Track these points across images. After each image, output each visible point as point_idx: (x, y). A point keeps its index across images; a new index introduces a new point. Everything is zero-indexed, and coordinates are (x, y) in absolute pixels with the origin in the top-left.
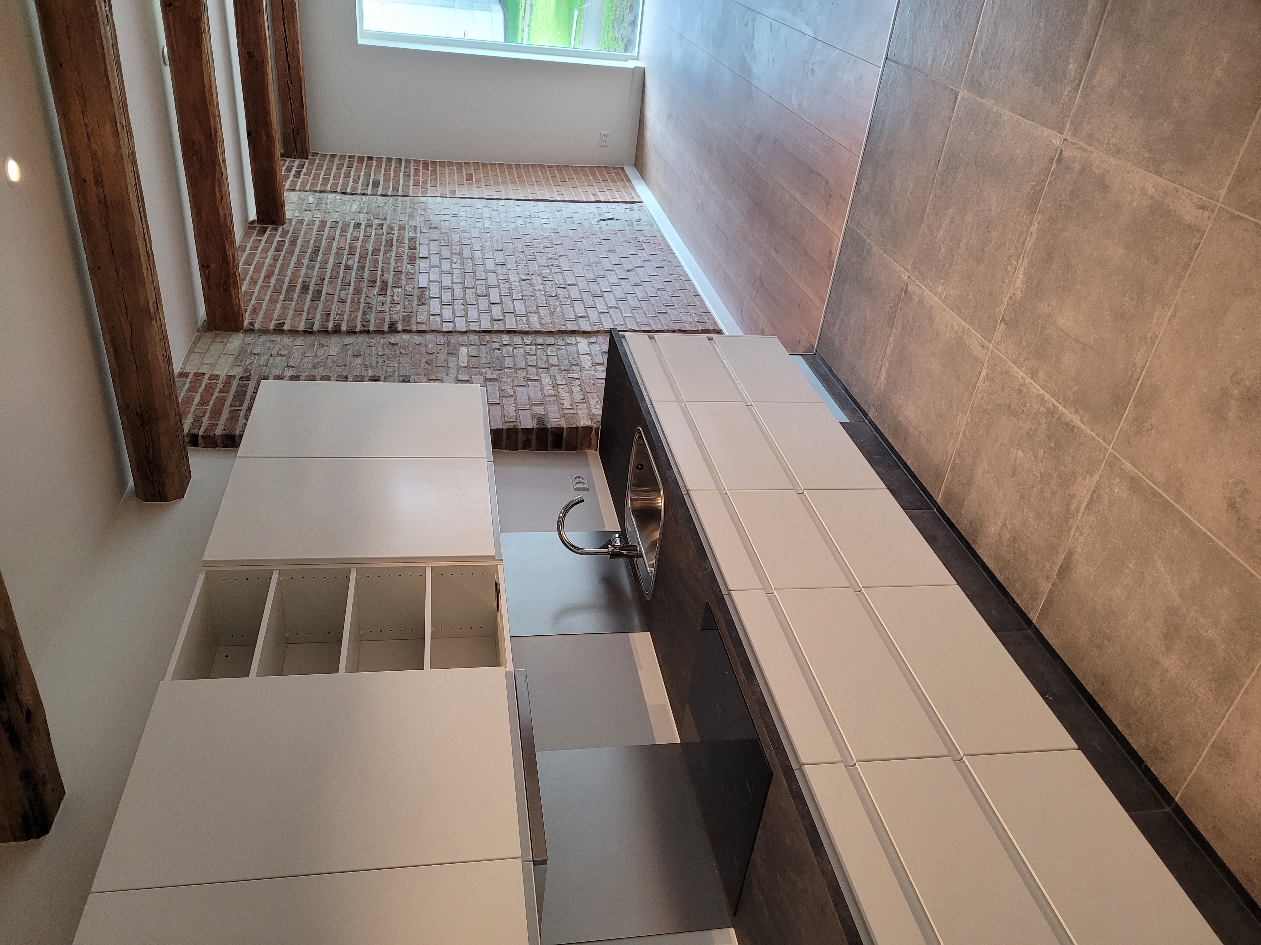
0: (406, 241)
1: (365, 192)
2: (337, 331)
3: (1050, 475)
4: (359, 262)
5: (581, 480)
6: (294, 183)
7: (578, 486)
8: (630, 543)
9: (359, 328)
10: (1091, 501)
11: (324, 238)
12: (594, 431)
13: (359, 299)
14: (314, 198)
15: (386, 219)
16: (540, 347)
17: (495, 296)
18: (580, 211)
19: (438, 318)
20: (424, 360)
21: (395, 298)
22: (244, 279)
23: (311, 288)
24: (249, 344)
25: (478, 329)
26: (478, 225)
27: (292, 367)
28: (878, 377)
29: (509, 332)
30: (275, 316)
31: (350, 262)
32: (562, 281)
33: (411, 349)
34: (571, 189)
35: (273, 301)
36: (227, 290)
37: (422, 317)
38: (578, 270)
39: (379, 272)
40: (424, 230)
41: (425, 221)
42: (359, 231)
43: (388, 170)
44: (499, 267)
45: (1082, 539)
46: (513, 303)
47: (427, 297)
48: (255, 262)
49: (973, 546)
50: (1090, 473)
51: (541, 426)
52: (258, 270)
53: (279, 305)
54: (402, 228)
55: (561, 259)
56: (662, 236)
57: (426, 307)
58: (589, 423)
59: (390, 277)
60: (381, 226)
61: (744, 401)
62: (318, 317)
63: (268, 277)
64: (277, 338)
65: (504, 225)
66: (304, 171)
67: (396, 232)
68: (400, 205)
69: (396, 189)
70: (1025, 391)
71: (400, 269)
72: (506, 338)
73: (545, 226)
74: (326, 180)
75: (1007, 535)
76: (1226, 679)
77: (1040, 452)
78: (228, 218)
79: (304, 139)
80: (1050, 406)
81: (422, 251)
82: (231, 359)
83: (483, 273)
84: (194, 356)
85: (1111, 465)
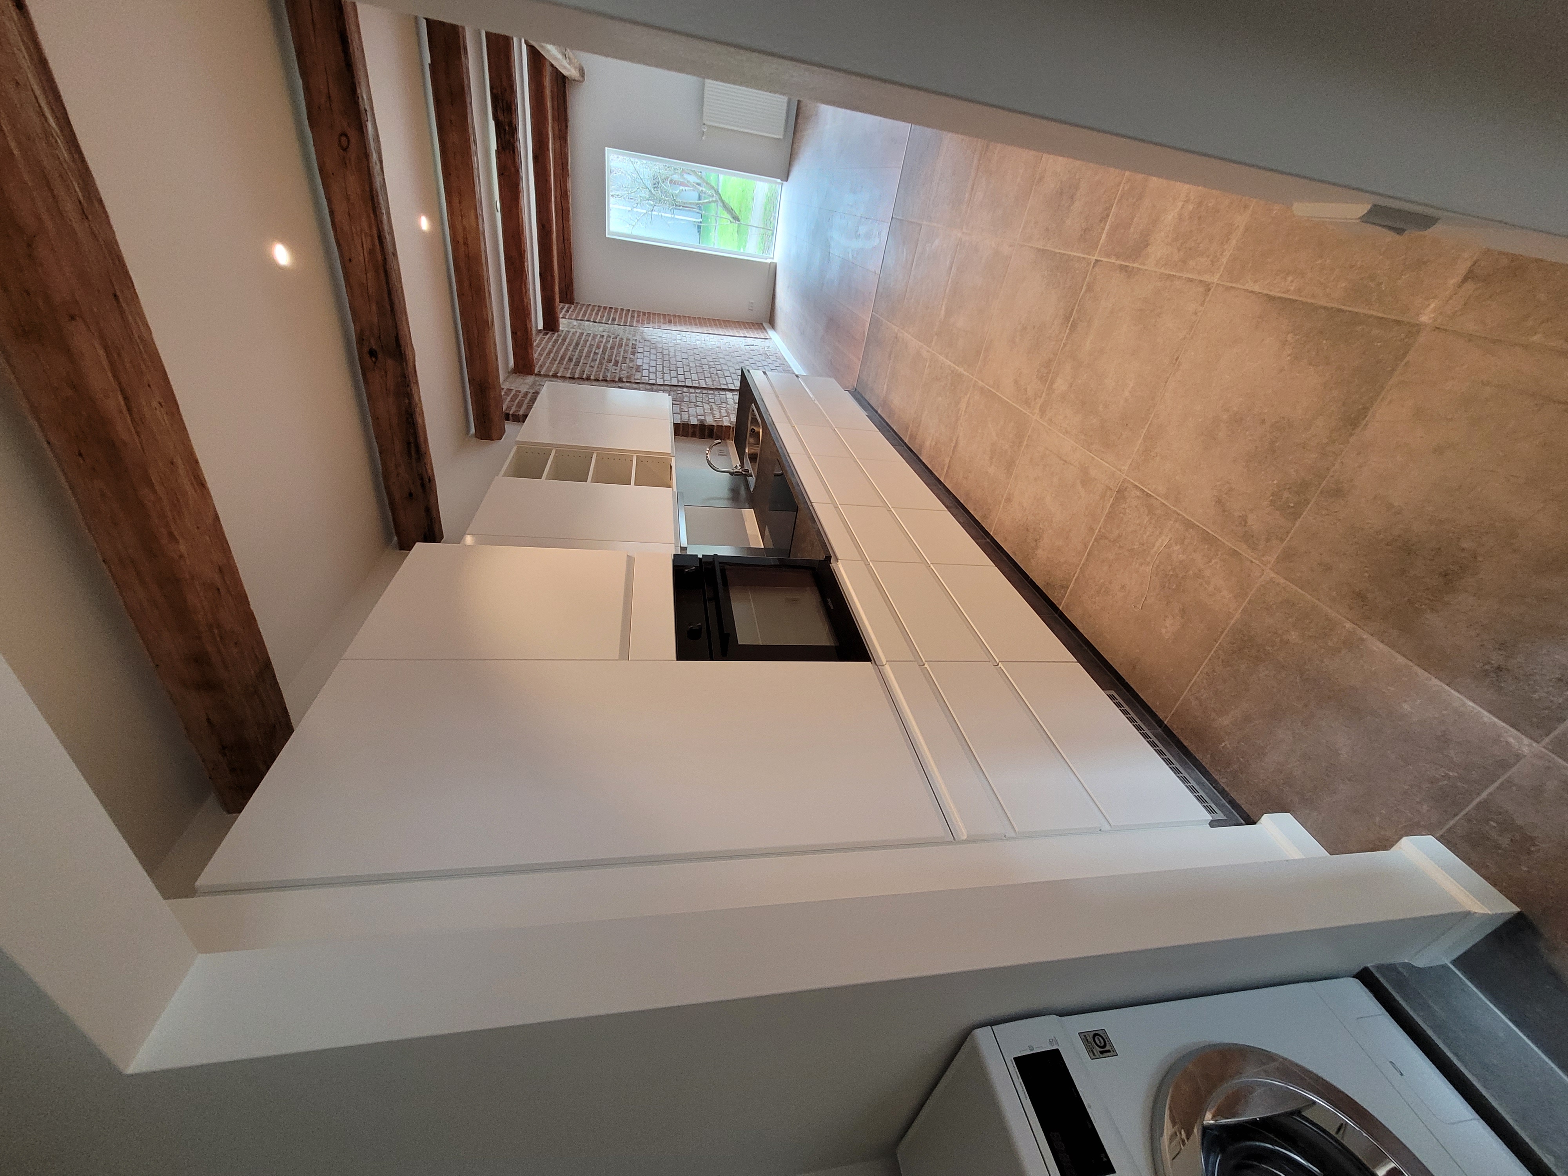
0: (631, 345)
1: (607, 322)
2: (588, 379)
3: (951, 404)
4: (602, 352)
6: (565, 315)
8: (746, 471)
9: (601, 378)
10: (966, 408)
11: (582, 340)
12: (731, 430)
13: (602, 367)
14: (576, 322)
15: (619, 335)
16: (704, 394)
17: (680, 371)
18: (734, 340)
19: (647, 378)
21: (623, 368)
23: (574, 360)
24: (538, 380)
25: (669, 383)
26: (673, 341)
29: (687, 387)
30: (553, 369)
31: (597, 351)
32: (720, 368)
34: (731, 331)
35: (552, 364)
36: (526, 349)
37: (638, 377)
38: (730, 364)
39: (614, 356)
40: (641, 341)
41: (642, 338)
42: (603, 339)
43: (621, 314)
44: (684, 360)
46: (691, 375)
47: (641, 369)
48: (542, 347)
51: (702, 425)
52: (543, 349)
53: (555, 366)
54: (628, 339)
55: (720, 359)
57: (640, 373)
58: (728, 425)
59: (620, 359)
60: (616, 337)
62: (577, 372)
63: (549, 353)
64: (554, 379)
65: (689, 343)
66: (571, 310)
67: (625, 341)
68: (628, 330)
69: (626, 322)
70: (943, 366)
71: (626, 356)
72: (685, 389)
73: (713, 345)
74: (584, 315)
75: (934, 443)
76: (1010, 465)
77: (948, 393)
78: (529, 305)
79: (572, 293)
80: (952, 369)
81: (640, 350)
82: (527, 385)
83: (674, 362)
84: (507, 383)
85: (974, 386)
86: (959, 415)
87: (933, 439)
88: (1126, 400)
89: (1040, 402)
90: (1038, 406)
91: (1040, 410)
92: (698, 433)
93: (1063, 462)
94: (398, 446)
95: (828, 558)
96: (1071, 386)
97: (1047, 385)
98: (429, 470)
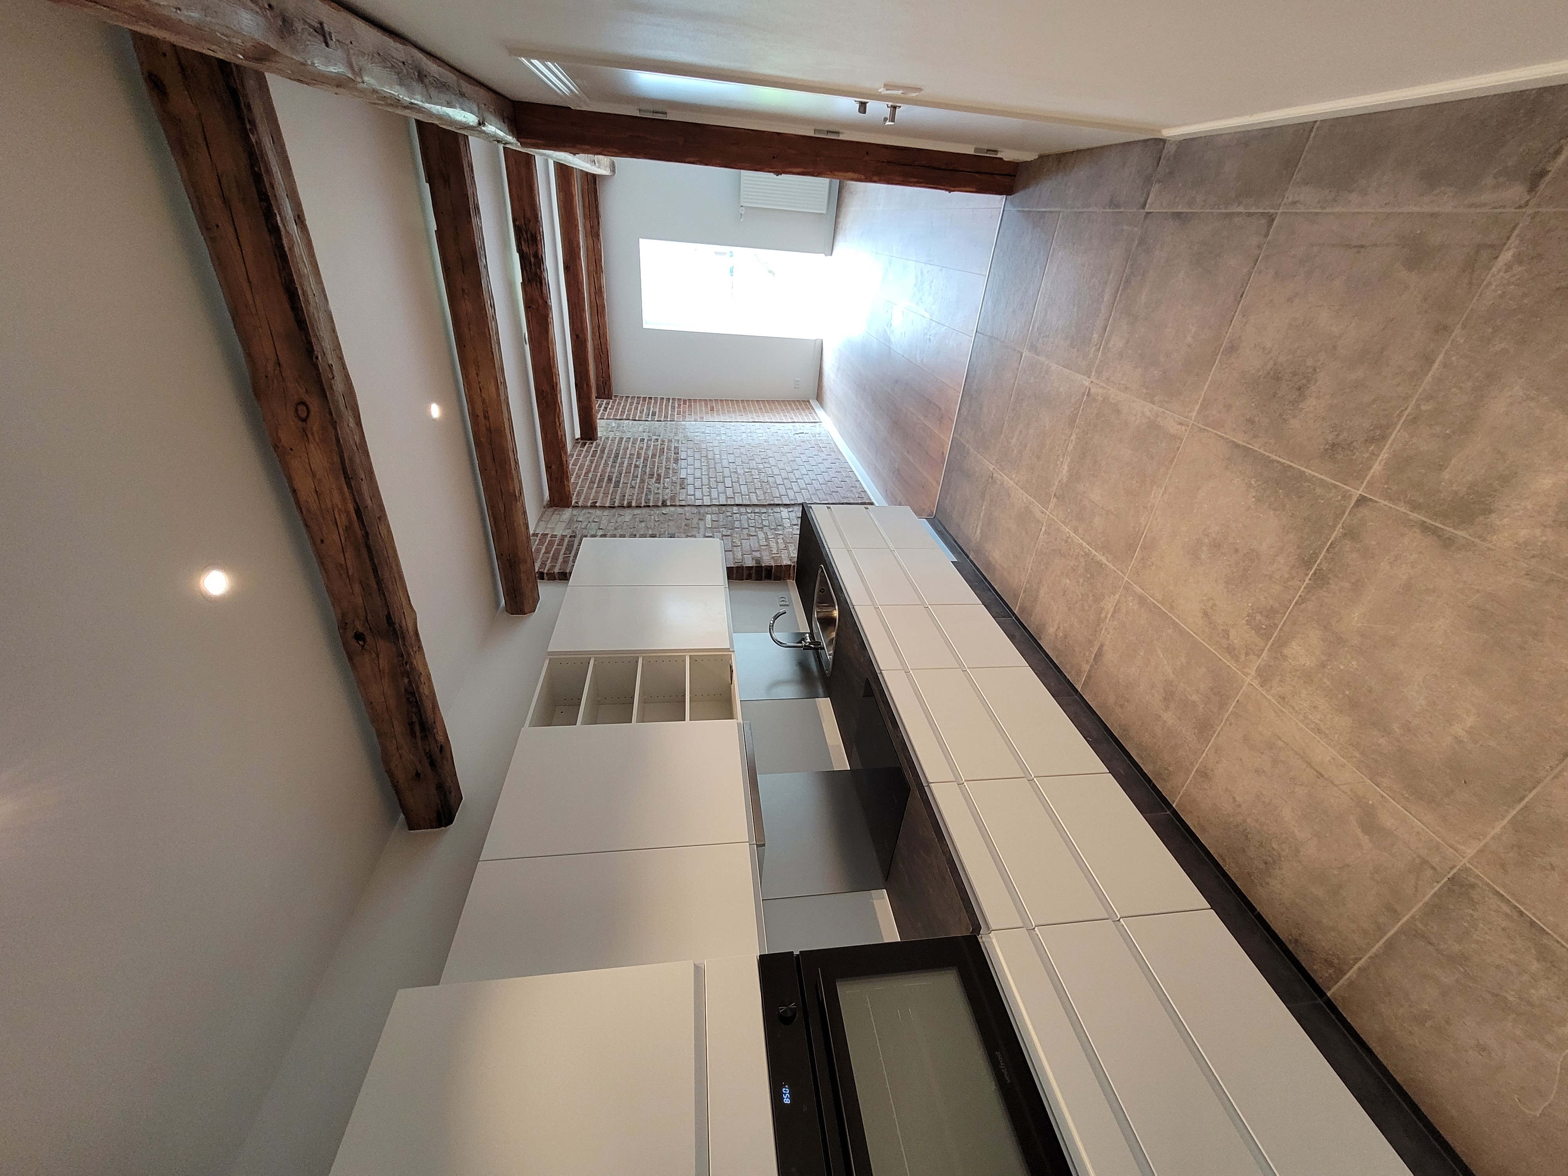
0: (673, 449)
1: (647, 419)
2: (629, 506)
3: (1088, 595)
4: (643, 463)
5: (784, 599)
6: (603, 414)
7: (782, 603)
8: (816, 640)
9: (643, 504)
10: (1114, 612)
11: (622, 448)
12: (792, 568)
13: (644, 486)
14: (615, 423)
15: (660, 436)
16: (757, 514)
17: (728, 483)
18: (782, 428)
19: (693, 497)
20: (684, 524)
21: (666, 485)
22: (572, 475)
23: (614, 480)
24: (575, 515)
25: (718, 504)
26: (717, 438)
27: (601, 529)
28: (975, 533)
29: (737, 505)
30: (591, 498)
31: (637, 463)
32: (771, 473)
33: (675, 516)
34: (776, 414)
35: (590, 488)
36: (562, 482)
37: (683, 497)
38: (781, 465)
39: (656, 469)
40: (684, 442)
41: (684, 436)
42: (643, 444)
43: (661, 405)
44: (731, 464)
45: (1109, 637)
46: (740, 487)
47: (686, 484)
48: (579, 464)
49: (1040, 643)
50: (1114, 594)
51: (758, 565)
52: (581, 469)
53: (594, 491)
54: (670, 441)
55: (770, 459)
56: (835, 443)
57: (685, 490)
58: (789, 563)
59: (663, 472)
60: (657, 440)
61: (888, 547)
62: (618, 497)
63: (587, 473)
64: (592, 511)
65: (734, 438)
66: (610, 406)
67: (666, 444)
68: (669, 427)
69: (666, 417)
70: (1070, 541)
71: (668, 467)
72: (735, 509)
73: (760, 438)
74: (623, 412)
75: (1061, 634)
76: (1204, 728)
77: (1081, 581)
78: (563, 437)
79: (610, 387)
80: (1086, 550)
81: (683, 455)
82: (564, 525)
83: (721, 468)
84: (542, 523)
85: (1126, 588)
86: (1103, 615)
87: (1059, 628)
88: (1459, 741)
89: (1257, 663)
90: (1254, 667)
91: (1259, 674)
92: (753, 575)
93: (1315, 773)
94: (399, 728)
95: (977, 928)
96: (1323, 665)
97: (1269, 644)
98: (440, 738)
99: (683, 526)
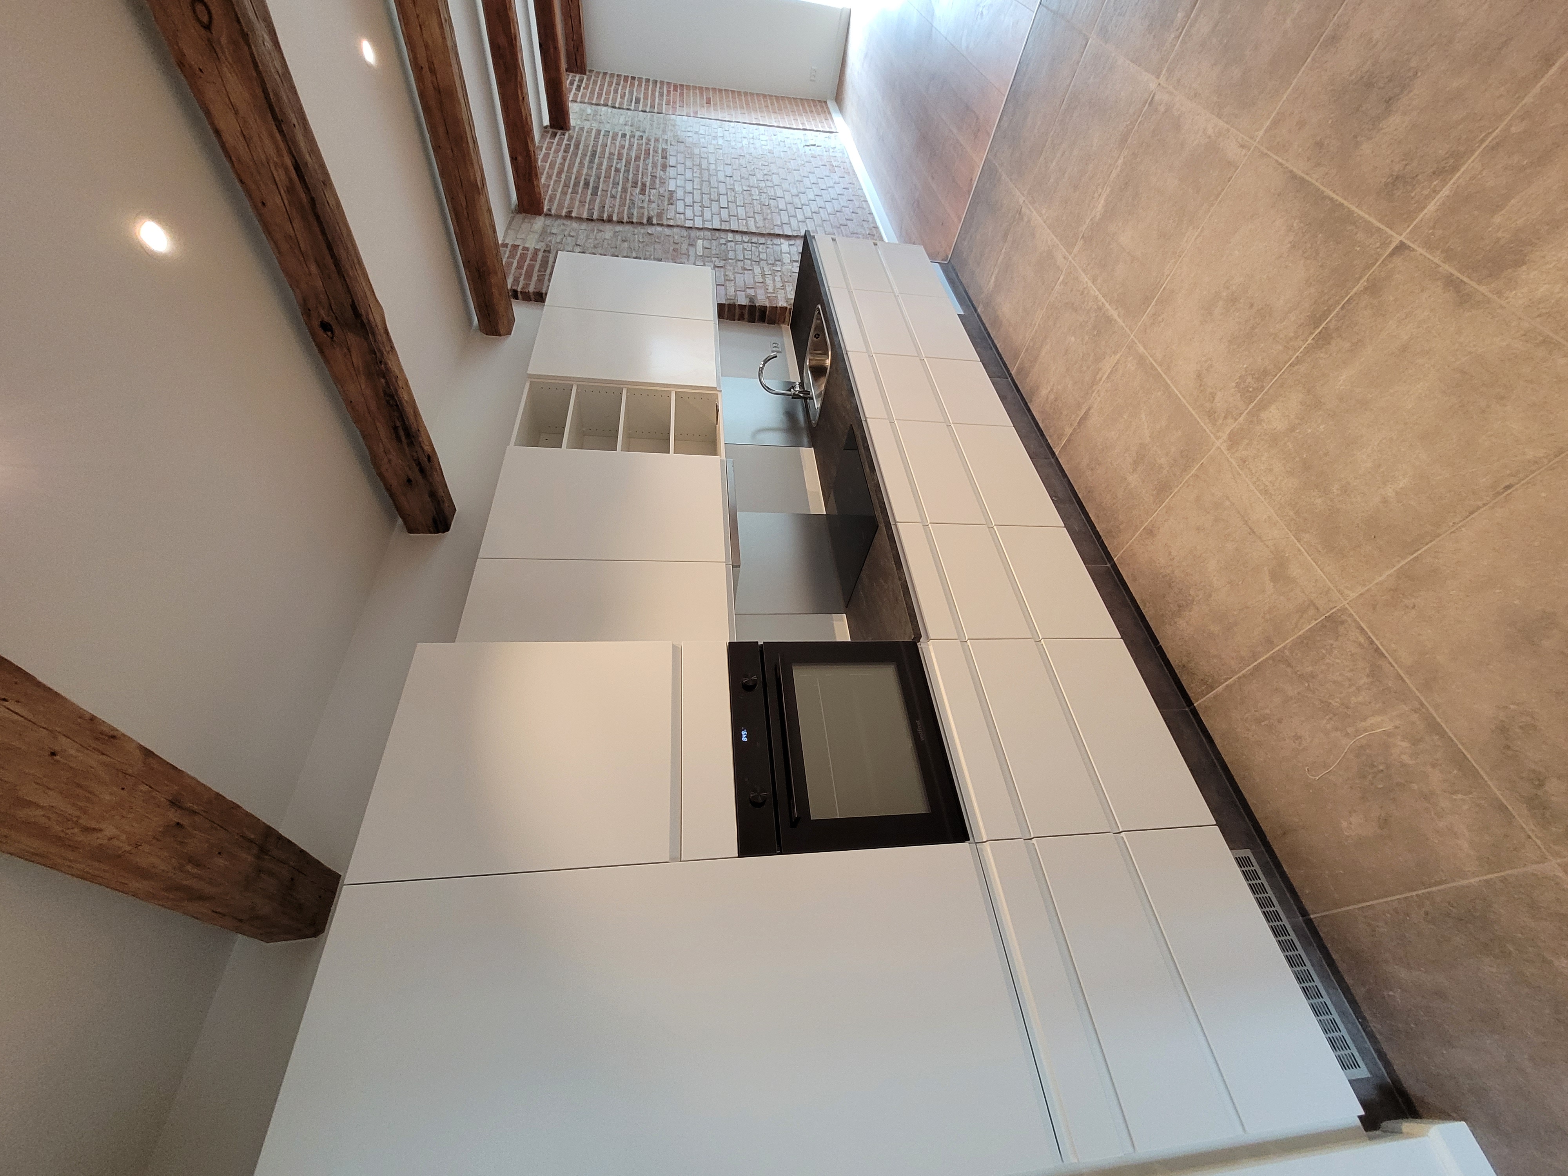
0: (660, 151)
1: (630, 107)
2: (610, 220)
3: (1089, 354)
4: (625, 166)
5: (776, 345)
6: (576, 95)
7: (774, 349)
8: (806, 389)
9: (625, 219)
10: (1111, 372)
11: (600, 144)
12: (788, 311)
13: (626, 196)
14: (591, 110)
15: (645, 132)
16: (754, 245)
17: (723, 202)
18: (791, 136)
19: (682, 216)
20: (672, 248)
21: (651, 197)
22: (542, 174)
23: (591, 184)
24: (549, 226)
25: (711, 228)
26: (713, 142)
27: (579, 245)
28: (989, 281)
29: (733, 231)
30: (566, 205)
31: (618, 166)
32: (773, 194)
33: (663, 238)
34: (785, 117)
35: (564, 193)
36: (530, 180)
37: (671, 214)
38: (785, 186)
39: (640, 176)
40: (673, 143)
41: (674, 136)
42: (625, 140)
43: (646, 89)
44: (728, 178)
46: (737, 208)
47: (674, 198)
48: (549, 161)
49: (1029, 404)
50: (1115, 353)
51: (751, 304)
52: (552, 166)
53: (568, 197)
54: (657, 140)
55: (774, 176)
56: (850, 163)
57: (673, 207)
58: (785, 305)
59: (648, 180)
60: (642, 137)
61: (893, 292)
62: (596, 208)
63: (560, 173)
64: (568, 223)
65: (733, 144)
66: (583, 85)
67: (652, 143)
68: (656, 121)
69: (653, 106)
70: (1086, 292)
71: (655, 174)
72: (730, 236)
73: (763, 147)
74: (600, 95)
75: (1052, 397)
76: (1163, 489)
77: (1086, 338)
78: (529, 117)
79: (583, 56)
80: (1100, 304)
81: (672, 161)
82: (536, 236)
83: (716, 183)
84: (511, 232)
85: (1130, 348)
86: (1098, 377)
87: (1052, 390)
88: (1385, 501)
89: (1232, 425)
90: (1228, 430)
91: (1230, 437)
92: (746, 316)
93: (1249, 530)
94: (383, 432)
95: (918, 637)
96: (1292, 429)
97: (1250, 407)
98: (427, 448)
99: (671, 251)
